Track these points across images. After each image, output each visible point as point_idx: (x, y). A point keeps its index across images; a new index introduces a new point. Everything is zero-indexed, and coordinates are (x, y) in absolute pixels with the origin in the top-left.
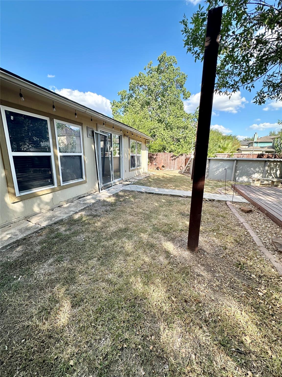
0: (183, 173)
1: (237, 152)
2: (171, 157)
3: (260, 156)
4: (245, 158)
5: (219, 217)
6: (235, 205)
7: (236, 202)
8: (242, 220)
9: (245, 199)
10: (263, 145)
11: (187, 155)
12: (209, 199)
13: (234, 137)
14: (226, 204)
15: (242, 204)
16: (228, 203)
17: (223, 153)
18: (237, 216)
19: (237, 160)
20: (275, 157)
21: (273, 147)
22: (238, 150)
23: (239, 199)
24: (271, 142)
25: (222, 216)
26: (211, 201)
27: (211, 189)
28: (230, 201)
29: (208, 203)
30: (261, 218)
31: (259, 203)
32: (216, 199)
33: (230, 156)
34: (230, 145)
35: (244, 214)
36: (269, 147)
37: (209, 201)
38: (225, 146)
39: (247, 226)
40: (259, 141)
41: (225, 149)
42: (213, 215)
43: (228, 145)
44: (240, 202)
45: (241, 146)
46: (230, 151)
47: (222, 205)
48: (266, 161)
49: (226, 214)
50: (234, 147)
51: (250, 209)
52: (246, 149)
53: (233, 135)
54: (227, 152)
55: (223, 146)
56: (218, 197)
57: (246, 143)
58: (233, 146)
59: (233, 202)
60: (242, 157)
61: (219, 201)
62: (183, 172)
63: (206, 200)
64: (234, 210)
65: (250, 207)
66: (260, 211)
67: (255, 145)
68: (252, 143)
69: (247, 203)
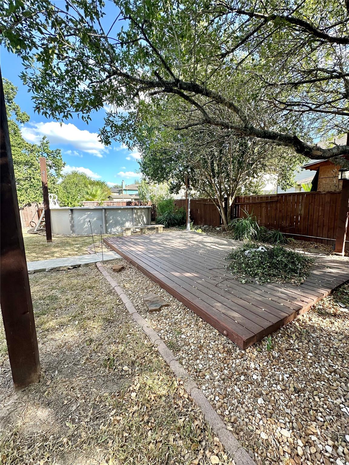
0: (37, 232)
1: (108, 199)
3: (129, 203)
4: (116, 206)
5: (85, 291)
6: (106, 265)
7: (107, 261)
8: (113, 284)
9: (117, 254)
10: (131, 193)
11: (39, 205)
12: (72, 266)
13: (103, 183)
14: (96, 266)
15: (114, 261)
16: (99, 265)
17: (93, 200)
18: (109, 280)
19: (105, 209)
20: (141, 205)
21: (139, 195)
22: (109, 197)
23: (112, 255)
24: (137, 190)
25: (89, 288)
26: (76, 267)
27: (77, 249)
28: (100, 260)
29: (72, 272)
30: (133, 274)
31: (130, 257)
32: (82, 263)
33: (100, 204)
34: (99, 192)
35: (116, 274)
36: (136, 195)
37: (73, 268)
38: (94, 192)
39: (119, 290)
40: (127, 189)
41: (94, 196)
42: (77, 289)
43: (96, 191)
44: (112, 260)
45: (112, 194)
46: (100, 199)
47: (92, 270)
48: (132, 209)
49: (95, 281)
50: (104, 194)
51: (122, 266)
52: (116, 196)
53: (102, 181)
54: (97, 200)
55: (91, 193)
56: (86, 259)
57: (116, 190)
58: (103, 192)
59: (104, 262)
60: (112, 205)
61: (87, 265)
62: (35, 230)
63: (69, 269)
64: (105, 273)
65: (123, 263)
66: (132, 266)
67: (124, 192)
68: (122, 190)
69: (119, 259)
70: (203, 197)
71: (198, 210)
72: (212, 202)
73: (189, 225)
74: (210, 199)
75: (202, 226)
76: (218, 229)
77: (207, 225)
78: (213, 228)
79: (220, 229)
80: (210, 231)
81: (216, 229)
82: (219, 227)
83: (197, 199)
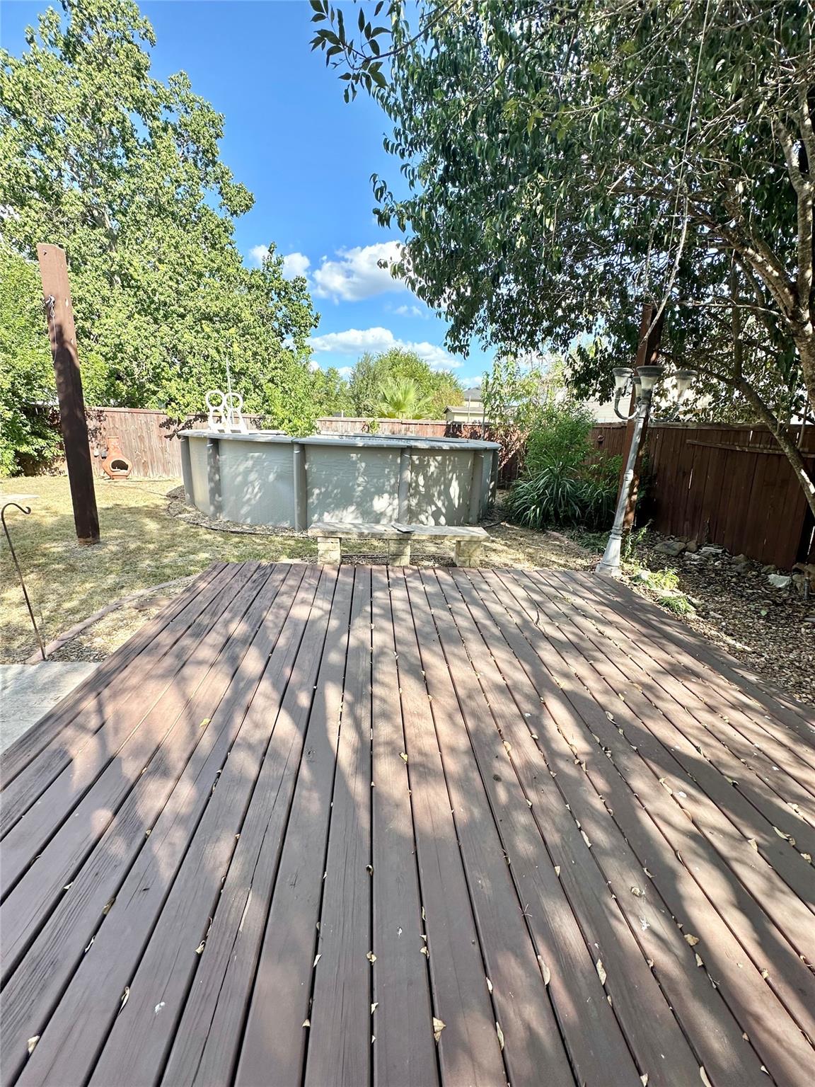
2: (161, 426)
17: (394, 416)
19: (303, 446)
34: (412, 396)
38: (399, 396)
41: (398, 405)
43: (406, 393)
46: (413, 414)
48: (403, 449)
50: (423, 402)
52: (474, 409)
55: (393, 398)
60: (403, 432)
70: (726, 414)
71: (686, 474)
72: (773, 442)
73: (615, 545)
74: (760, 430)
75: (692, 545)
76: (779, 581)
77: (720, 545)
78: (751, 567)
79: (792, 587)
80: (726, 587)
81: (765, 582)
82: (784, 571)
83: (691, 426)
